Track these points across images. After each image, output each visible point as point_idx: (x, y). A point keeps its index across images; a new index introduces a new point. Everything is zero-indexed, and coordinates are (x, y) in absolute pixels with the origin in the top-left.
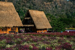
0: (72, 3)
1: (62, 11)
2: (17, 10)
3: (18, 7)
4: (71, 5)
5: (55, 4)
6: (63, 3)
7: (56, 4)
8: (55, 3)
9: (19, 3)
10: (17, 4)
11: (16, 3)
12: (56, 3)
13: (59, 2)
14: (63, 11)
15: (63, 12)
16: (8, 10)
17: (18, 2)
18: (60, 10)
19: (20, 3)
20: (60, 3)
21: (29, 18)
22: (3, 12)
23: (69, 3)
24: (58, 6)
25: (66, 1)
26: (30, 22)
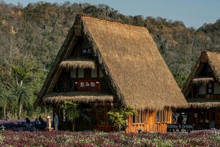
0: (208, 38)
1: (181, 60)
2: (47, 57)
3: (49, 49)
4: (207, 44)
5: (160, 39)
6: (184, 37)
7: (163, 40)
8: (158, 36)
9: (52, 39)
10: (46, 40)
11: (41, 37)
12: (162, 36)
13: (171, 36)
14: (184, 62)
17: (48, 35)
18: (174, 59)
19: (55, 37)
20: (175, 38)
21: (208, 79)
23: (201, 36)
24: (167, 47)
25: (191, 30)
26: (207, 93)
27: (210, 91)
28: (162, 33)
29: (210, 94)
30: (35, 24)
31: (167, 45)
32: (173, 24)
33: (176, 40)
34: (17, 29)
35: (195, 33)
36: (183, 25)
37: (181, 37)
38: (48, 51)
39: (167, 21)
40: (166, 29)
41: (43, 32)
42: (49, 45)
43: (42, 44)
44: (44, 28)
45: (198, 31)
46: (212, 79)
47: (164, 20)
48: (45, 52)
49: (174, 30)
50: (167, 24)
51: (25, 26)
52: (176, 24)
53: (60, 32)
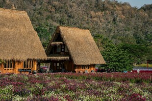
0: (146, 14)
1: (127, 29)
2: (36, 25)
4: (145, 18)
7: (115, 15)
8: (112, 12)
9: (40, 13)
10: (36, 14)
11: (33, 12)
12: (114, 13)
13: (120, 12)
14: (129, 30)
15: (128, 32)
16: (18, 26)
17: (38, 10)
18: (122, 28)
19: (42, 12)
20: (123, 13)
21: (60, 42)
22: (6, 29)
23: (141, 13)
24: (118, 20)
25: (135, 9)
26: (61, 51)
27: (63, 50)
28: (114, 10)
29: (63, 52)
30: (29, 3)
31: (118, 18)
32: (123, 4)
33: (124, 15)
34: (17, 6)
35: (137, 10)
36: (129, 5)
37: (128, 13)
38: (37, 21)
39: (119, 2)
40: (117, 7)
41: (34, 8)
42: (38, 17)
43: (33, 17)
44: (35, 5)
45: (140, 9)
46: (62, 43)
47: (117, 2)
48: (35, 22)
49: (123, 8)
50: (118, 5)
51: (22, 5)
52: (125, 4)
53: (46, 8)
